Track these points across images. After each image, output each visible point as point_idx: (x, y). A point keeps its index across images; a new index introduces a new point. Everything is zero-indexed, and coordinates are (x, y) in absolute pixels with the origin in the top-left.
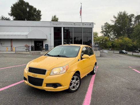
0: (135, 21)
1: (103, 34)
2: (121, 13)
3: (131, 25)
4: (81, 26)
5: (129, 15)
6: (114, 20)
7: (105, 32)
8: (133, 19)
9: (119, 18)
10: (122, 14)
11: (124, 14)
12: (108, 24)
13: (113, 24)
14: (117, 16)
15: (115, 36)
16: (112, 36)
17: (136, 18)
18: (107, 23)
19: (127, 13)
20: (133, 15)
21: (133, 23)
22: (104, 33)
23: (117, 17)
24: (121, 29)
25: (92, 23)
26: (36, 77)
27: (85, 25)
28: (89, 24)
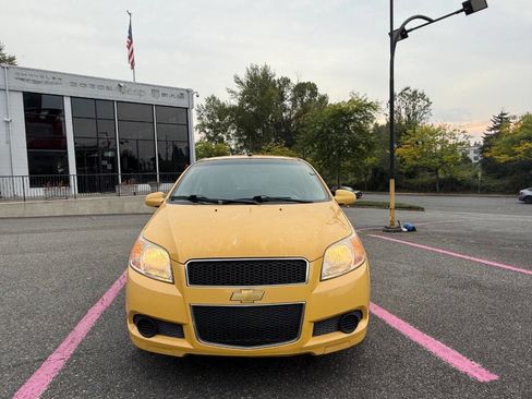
0: (293, 100)
1: (203, 134)
2: (257, 69)
3: (284, 111)
4: (148, 99)
5: (276, 78)
6: (239, 90)
7: (210, 126)
8: (288, 94)
9: (250, 85)
10: (259, 74)
11: (265, 74)
12: (218, 103)
13: (235, 102)
14: (243, 77)
15: (240, 141)
16: (233, 142)
17: (294, 91)
18: (214, 98)
19: (272, 71)
20: (286, 81)
21: (288, 104)
22: (207, 130)
23: (244, 81)
24: (258, 119)
25: (188, 91)
26: (257, 303)
27: (164, 95)
28: (179, 93)
